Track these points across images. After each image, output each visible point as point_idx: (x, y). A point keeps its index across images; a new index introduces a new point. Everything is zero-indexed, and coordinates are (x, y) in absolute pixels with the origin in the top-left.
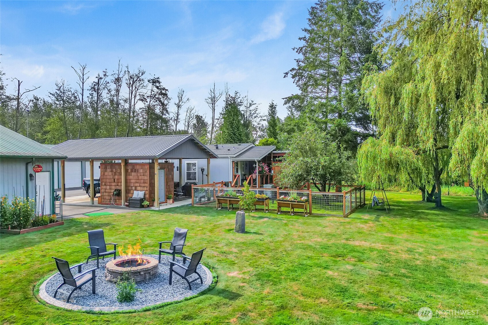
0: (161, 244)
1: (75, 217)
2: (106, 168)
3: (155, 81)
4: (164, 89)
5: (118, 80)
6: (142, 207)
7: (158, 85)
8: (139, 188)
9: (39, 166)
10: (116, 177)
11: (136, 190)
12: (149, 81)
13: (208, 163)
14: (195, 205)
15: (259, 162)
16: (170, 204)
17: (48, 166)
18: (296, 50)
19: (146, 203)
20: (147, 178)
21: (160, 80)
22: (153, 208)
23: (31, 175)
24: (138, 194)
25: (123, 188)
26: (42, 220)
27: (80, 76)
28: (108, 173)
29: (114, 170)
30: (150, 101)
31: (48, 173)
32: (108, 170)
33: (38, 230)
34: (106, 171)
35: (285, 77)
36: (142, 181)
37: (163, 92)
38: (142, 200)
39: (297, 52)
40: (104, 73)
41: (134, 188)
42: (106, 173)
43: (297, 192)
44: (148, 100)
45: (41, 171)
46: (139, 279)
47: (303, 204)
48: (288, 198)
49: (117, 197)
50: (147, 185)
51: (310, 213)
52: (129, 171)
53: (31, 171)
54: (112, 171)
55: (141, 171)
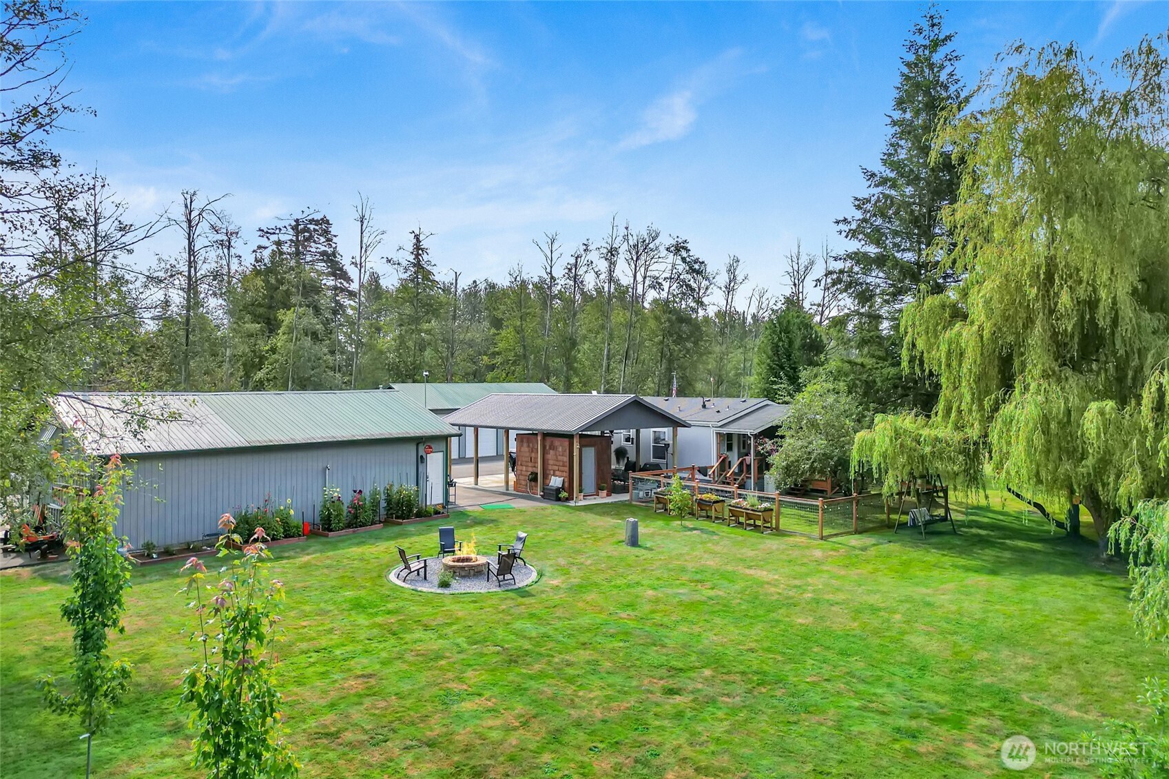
0: (500, 546)
1: (469, 509)
2: (522, 441)
3: (679, 248)
4: (696, 261)
5: (612, 252)
6: (559, 499)
7: (684, 254)
8: (557, 473)
9: (430, 448)
10: (533, 455)
11: (554, 475)
12: (668, 249)
13: (675, 435)
14: (634, 503)
15: (756, 436)
16: (603, 498)
17: (442, 446)
18: (844, 234)
19: (564, 494)
20: (566, 459)
21: (689, 246)
22: (572, 503)
23: (422, 457)
24: (556, 482)
25: (539, 471)
26: (426, 511)
27: (546, 256)
28: (525, 449)
29: (531, 445)
30: (670, 287)
31: (441, 454)
32: (525, 445)
33: (421, 522)
34: (522, 446)
35: (816, 286)
36: (561, 464)
37: (696, 267)
38: (558, 490)
39: (846, 237)
40: (585, 247)
41: (552, 472)
42: (523, 449)
43: (757, 495)
44: (666, 285)
45: (432, 452)
46: (463, 574)
47: (760, 514)
48: (744, 504)
49: (533, 483)
50: (567, 469)
51: (777, 528)
52: (548, 448)
53: (421, 452)
54: (529, 446)
55: (560, 449)
